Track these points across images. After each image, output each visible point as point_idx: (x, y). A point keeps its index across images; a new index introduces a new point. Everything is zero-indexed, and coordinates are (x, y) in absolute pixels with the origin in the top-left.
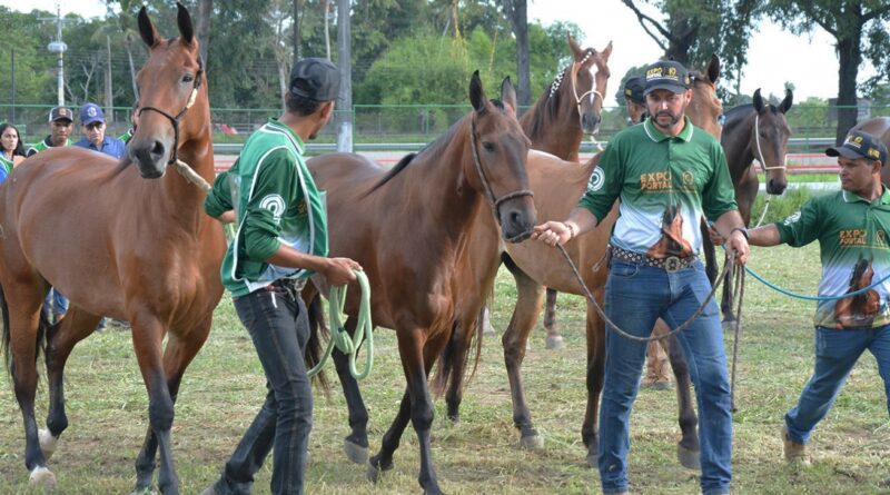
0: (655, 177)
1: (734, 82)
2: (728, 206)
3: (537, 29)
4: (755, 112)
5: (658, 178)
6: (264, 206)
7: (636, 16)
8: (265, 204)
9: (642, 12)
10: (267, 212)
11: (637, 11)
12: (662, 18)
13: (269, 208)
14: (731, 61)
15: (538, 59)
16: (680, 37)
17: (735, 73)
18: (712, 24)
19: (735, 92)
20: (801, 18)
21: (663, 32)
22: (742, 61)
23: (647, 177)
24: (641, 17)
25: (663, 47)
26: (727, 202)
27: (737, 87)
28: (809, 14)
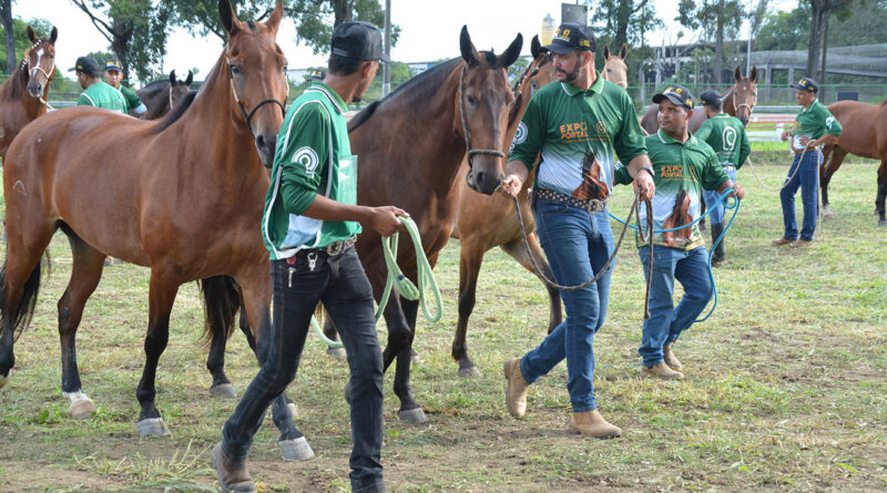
0: (573, 127)
1: (159, 65)
2: (640, 150)
3: (19, 23)
4: (170, 84)
5: (576, 128)
6: (296, 161)
7: (89, 18)
8: (296, 158)
9: (94, 15)
10: (300, 166)
11: (91, 15)
12: (109, 21)
13: (301, 162)
14: (156, 51)
15: (22, 43)
16: (121, 34)
17: (159, 59)
18: (142, 26)
19: (159, 72)
20: (200, 27)
21: (109, 30)
22: (163, 52)
23: (566, 128)
24: (93, 18)
25: (109, 39)
26: (638, 147)
27: (161, 69)
28: (206, 24)
